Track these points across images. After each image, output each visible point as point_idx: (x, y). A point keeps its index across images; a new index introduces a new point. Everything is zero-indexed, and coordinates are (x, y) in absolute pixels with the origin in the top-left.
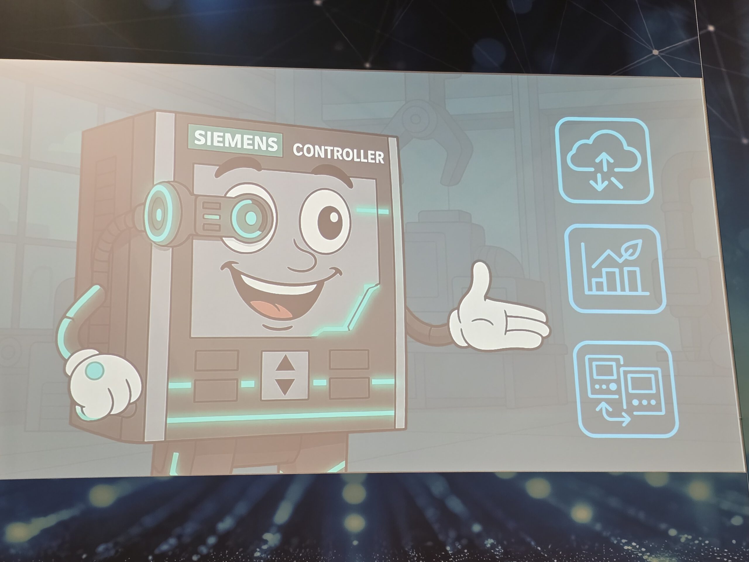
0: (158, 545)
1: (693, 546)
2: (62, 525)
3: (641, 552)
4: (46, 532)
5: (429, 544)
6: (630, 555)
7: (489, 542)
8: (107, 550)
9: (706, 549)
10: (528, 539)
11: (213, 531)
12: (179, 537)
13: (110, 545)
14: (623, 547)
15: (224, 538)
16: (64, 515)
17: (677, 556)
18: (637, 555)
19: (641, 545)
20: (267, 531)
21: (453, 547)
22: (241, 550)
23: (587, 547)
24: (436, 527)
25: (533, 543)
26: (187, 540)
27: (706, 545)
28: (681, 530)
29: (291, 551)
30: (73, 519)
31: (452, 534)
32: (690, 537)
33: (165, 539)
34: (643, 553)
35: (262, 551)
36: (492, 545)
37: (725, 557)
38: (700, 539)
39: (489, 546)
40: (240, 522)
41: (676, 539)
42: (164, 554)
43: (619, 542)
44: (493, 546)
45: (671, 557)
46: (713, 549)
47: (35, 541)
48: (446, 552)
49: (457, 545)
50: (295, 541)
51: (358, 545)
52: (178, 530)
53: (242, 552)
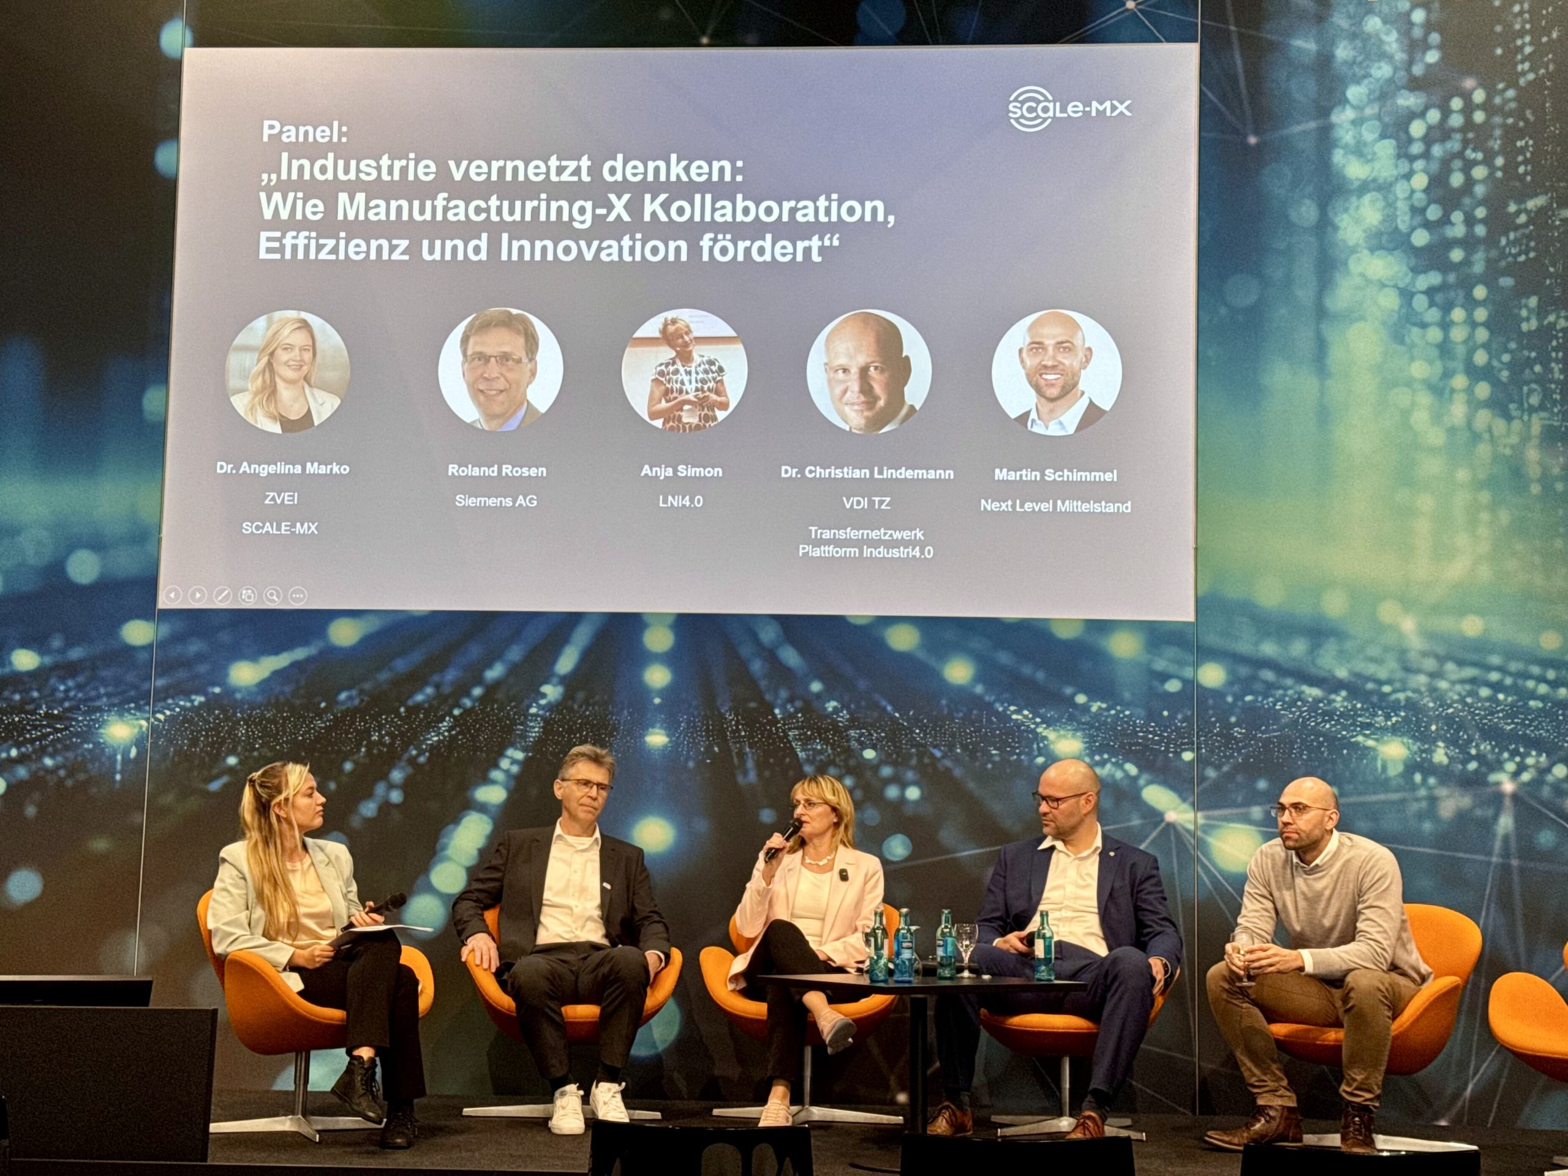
0: (411, 694)
1: (1107, 717)
2: (295, 665)
3: (1035, 723)
4: (276, 674)
5: (753, 705)
6: (1019, 727)
7: (831, 705)
8: (350, 698)
9: (1127, 723)
10: (884, 703)
11: (479, 680)
12: (437, 686)
13: (354, 692)
14: (1010, 716)
15: (492, 689)
16: (300, 654)
17: (1084, 730)
18: (1028, 726)
19: (1036, 714)
20: (546, 681)
21: (783, 707)
22: (513, 704)
23: (961, 714)
24: (763, 684)
25: (889, 708)
26: (447, 690)
27: (1125, 716)
28: (1093, 695)
29: (576, 707)
30: (309, 660)
31: (784, 694)
32: (1104, 706)
33: (420, 689)
34: (1037, 725)
35: (539, 707)
36: (835, 708)
37: (1151, 733)
38: (1119, 708)
39: (830, 709)
40: (514, 670)
41: (1085, 708)
42: (418, 707)
43: (1006, 709)
44: (836, 711)
45: (1076, 730)
46: (1134, 722)
47: (264, 684)
48: (774, 715)
49: (789, 706)
50: (580, 696)
51: (660, 705)
52: (436, 678)
53: (515, 707)
